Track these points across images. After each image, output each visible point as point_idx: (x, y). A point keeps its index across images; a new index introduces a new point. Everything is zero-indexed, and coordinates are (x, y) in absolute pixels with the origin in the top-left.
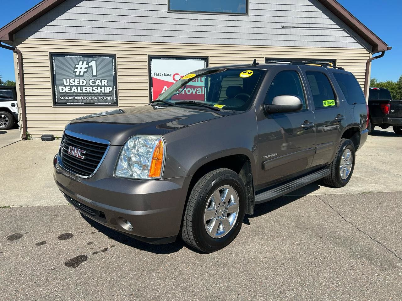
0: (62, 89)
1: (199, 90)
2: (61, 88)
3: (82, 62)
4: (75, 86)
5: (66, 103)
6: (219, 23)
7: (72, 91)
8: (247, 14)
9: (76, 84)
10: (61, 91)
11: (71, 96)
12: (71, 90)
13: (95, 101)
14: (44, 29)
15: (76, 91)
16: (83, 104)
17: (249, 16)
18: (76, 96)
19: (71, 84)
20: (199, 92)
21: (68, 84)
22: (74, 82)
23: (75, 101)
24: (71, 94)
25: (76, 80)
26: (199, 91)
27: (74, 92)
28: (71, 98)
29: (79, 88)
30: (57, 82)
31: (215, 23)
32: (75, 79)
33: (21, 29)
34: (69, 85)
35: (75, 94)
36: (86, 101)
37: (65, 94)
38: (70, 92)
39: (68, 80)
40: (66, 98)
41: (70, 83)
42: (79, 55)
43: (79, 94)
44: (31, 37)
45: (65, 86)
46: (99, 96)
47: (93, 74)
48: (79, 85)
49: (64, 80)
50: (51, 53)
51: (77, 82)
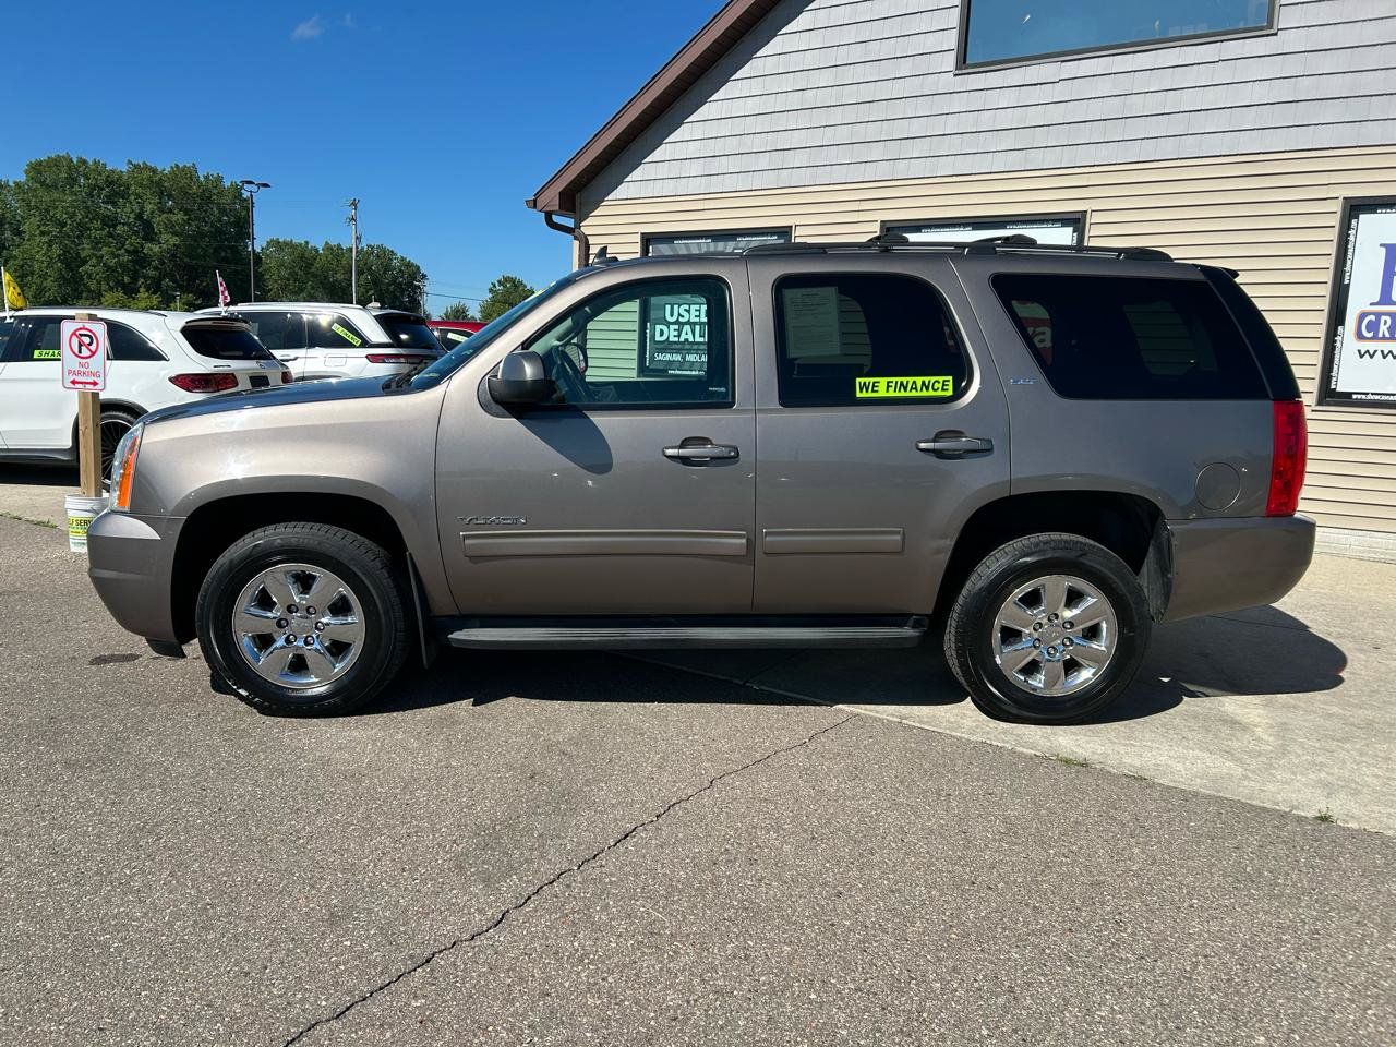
0: (662, 333)
1: (1044, 333)
2: (658, 327)
4: (688, 323)
5: (666, 371)
6: (1140, 82)
7: (682, 339)
8: (1271, 28)
9: (693, 319)
10: (658, 338)
11: (678, 351)
12: (679, 336)
14: (636, 175)
15: (691, 340)
16: (702, 373)
17: (1276, 34)
18: (689, 351)
19: (681, 319)
20: (1042, 341)
21: (674, 319)
22: (688, 311)
23: (687, 366)
24: (680, 346)
25: (693, 307)
26: (1041, 337)
27: (687, 340)
28: (677, 357)
29: (697, 327)
30: (653, 315)
31: (1124, 85)
32: (690, 305)
33: (590, 181)
34: (677, 322)
35: (687, 347)
37: (667, 346)
38: (676, 339)
39: (676, 307)
40: (668, 357)
41: (679, 315)
42: (707, 237)
43: (695, 347)
44: (610, 197)
45: (668, 324)
48: (697, 320)
49: (668, 307)
50: (647, 236)
51: (693, 313)
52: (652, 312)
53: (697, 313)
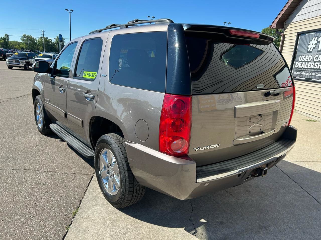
0: (297, 65)
2: (297, 63)
3: (315, 38)
4: (305, 62)
7: (302, 67)
10: (296, 67)
11: (300, 71)
12: (301, 66)
13: (313, 77)
14: (299, 13)
15: (304, 67)
16: (305, 79)
18: (303, 71)
19: (303, 60)
21: (301, 60)
22: (305, 57)
23: (301, 76)
24: (301, 69)
25: (307, 56)
28: (299, 73)
30: (296, 59)
33: (288, 17)
35: (303, 69)
36: (308, 76)
37: (298, 69)
39: (302, 56)
40: (297, 73)
42: (314, 32)
43: (305, 70)
44: (292, 22)
45: (299, 62)
46: (317, 72)
47: (318, 50)
48: (307, 60)
49: (300, 56)
50: (298, 33)
51: (306, 58)
52: (296, 58)
53: (307, 58)
